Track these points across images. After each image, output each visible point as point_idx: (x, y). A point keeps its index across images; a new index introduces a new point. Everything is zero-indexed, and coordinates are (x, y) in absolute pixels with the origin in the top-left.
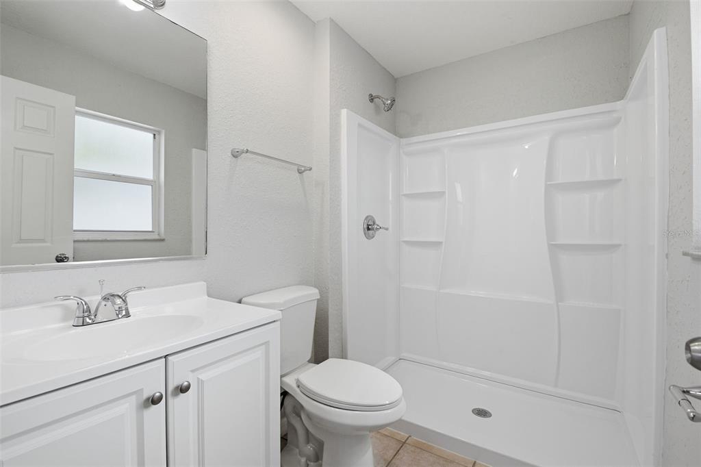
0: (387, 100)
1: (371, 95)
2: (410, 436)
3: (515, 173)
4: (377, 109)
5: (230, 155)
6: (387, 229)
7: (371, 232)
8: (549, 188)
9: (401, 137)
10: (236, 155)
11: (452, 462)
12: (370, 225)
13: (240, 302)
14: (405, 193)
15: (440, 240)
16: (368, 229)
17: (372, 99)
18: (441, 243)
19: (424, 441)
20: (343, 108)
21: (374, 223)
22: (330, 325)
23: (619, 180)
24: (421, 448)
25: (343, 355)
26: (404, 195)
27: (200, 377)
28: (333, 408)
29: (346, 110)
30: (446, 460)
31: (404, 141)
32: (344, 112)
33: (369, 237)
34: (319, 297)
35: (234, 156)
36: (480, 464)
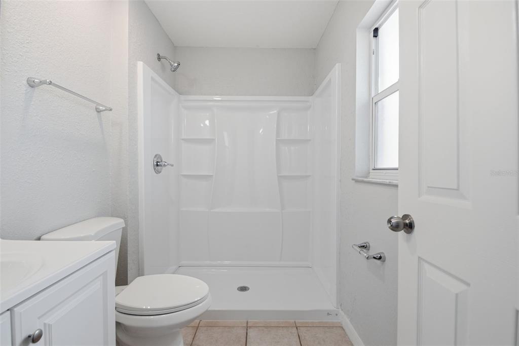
0: (174, 63)
1: (159, 55)
2: (201, 321)
3: (261, 132)
4: (163, 67)
5: (25, 82)
6: (172, 166)
7: (159, 167)
8: (278, 142)
9: (180, 94)
10: (32, 84)
11: (233, 327)
12: (159, 162)
13: (39, 239)
14: (183, 138)
15: (211, 174)
16: (157, 165)
17: (159, 58)
18: (212, 176)
19: (211, 321)
20: (139, 61)
21: (162, 161)
22: (129, 249)
23: (310, 140)
24: (211, 326)
25: (140, 273)
26: (182, 139)
27: (46, 322)
28: (152, 317)
29: (142, 62)
30: (229, 327)
31: (182, 97)
32: (140, 64)
33: (158, 172)
34: (124, 226)
35: (30, 86)
36: (251, 322)
